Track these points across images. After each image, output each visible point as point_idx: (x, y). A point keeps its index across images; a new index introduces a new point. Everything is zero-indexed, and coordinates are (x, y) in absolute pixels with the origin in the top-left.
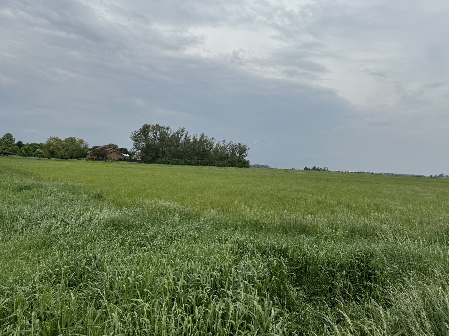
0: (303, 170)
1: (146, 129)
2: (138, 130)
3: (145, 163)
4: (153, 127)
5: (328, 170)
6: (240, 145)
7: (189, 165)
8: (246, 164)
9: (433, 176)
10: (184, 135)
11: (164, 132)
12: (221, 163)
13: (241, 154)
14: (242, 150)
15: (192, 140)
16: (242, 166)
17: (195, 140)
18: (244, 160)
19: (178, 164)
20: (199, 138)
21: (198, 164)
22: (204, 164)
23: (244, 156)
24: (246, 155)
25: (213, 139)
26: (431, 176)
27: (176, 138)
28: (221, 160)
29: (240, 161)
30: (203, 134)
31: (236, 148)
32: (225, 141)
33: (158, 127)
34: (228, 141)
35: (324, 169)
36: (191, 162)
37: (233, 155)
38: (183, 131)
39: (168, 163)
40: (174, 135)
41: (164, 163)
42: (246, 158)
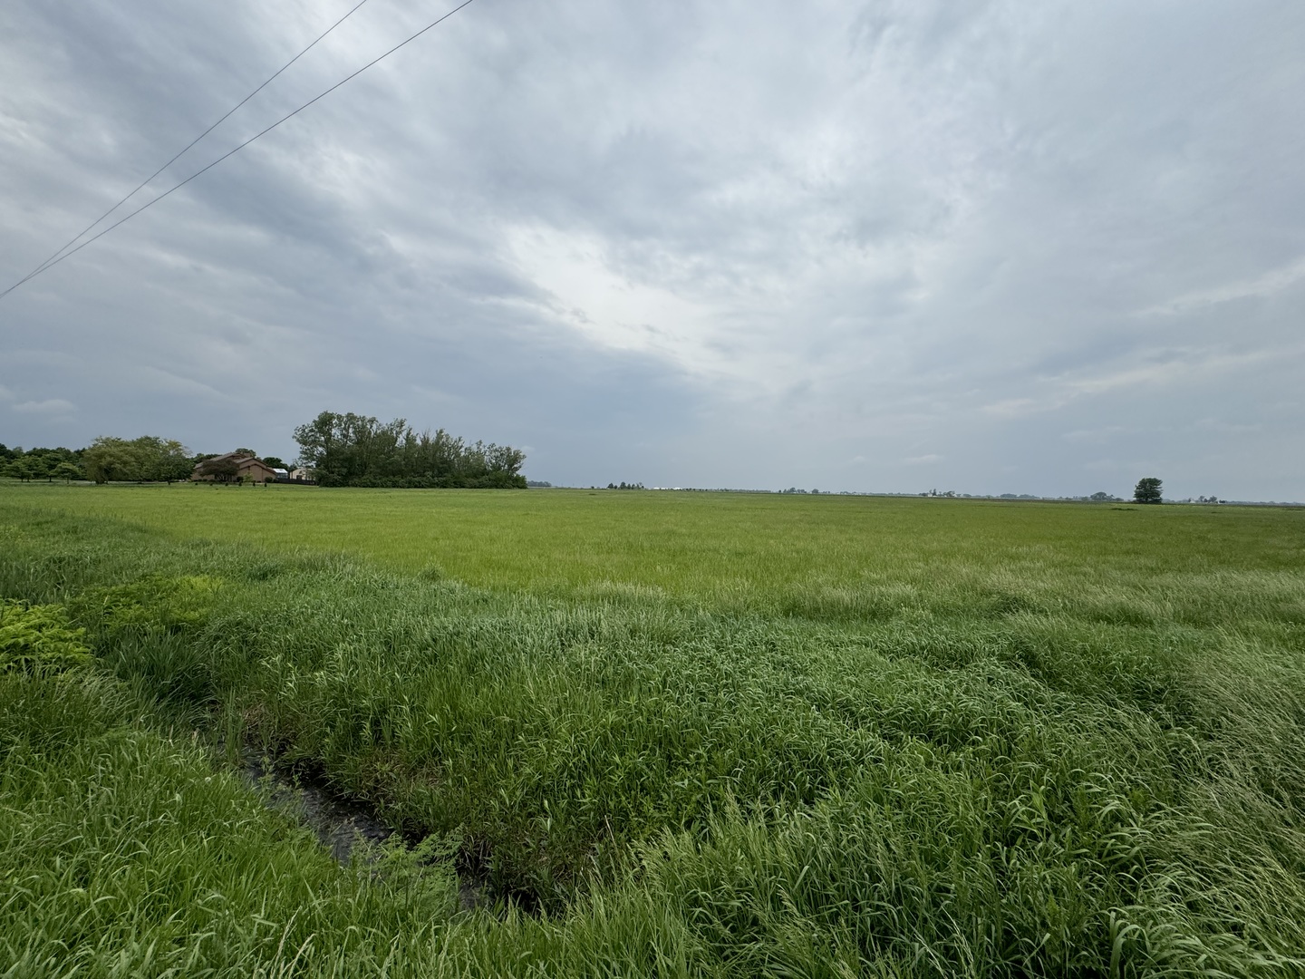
1: (325, 422)
2: (311, 423)
3: (327, 486)
4: (339, 417)
6: (508, 449)
7: (416, 487)
8: (520, 483)
10: (404, 433)
11: (364, 427)
12: (475, 481)
13: (510, 466)
14: (513, 459)
15: (419, 442)
16: (514, 486)
17: (425, 441)
18: (517, 475)
19: (394, 487)
20: (432, 438)
21: (432, 485)
22: (444, 485)
23: (517, 469)
24: (520, 467)
25: (460, 440)
27: (387, 438)
28: (475, 476)
29: (510, 478)
30: (441, 432)
31: (502, 455)
32: (481, 442)
33: (351, 417)
34: (487, 443)
36: (419, 482)
37: (497, 468)
38: (401, 424)
39: (374, 485)
40: (384, 433)
41: (365, 486)
42: (520, 473)
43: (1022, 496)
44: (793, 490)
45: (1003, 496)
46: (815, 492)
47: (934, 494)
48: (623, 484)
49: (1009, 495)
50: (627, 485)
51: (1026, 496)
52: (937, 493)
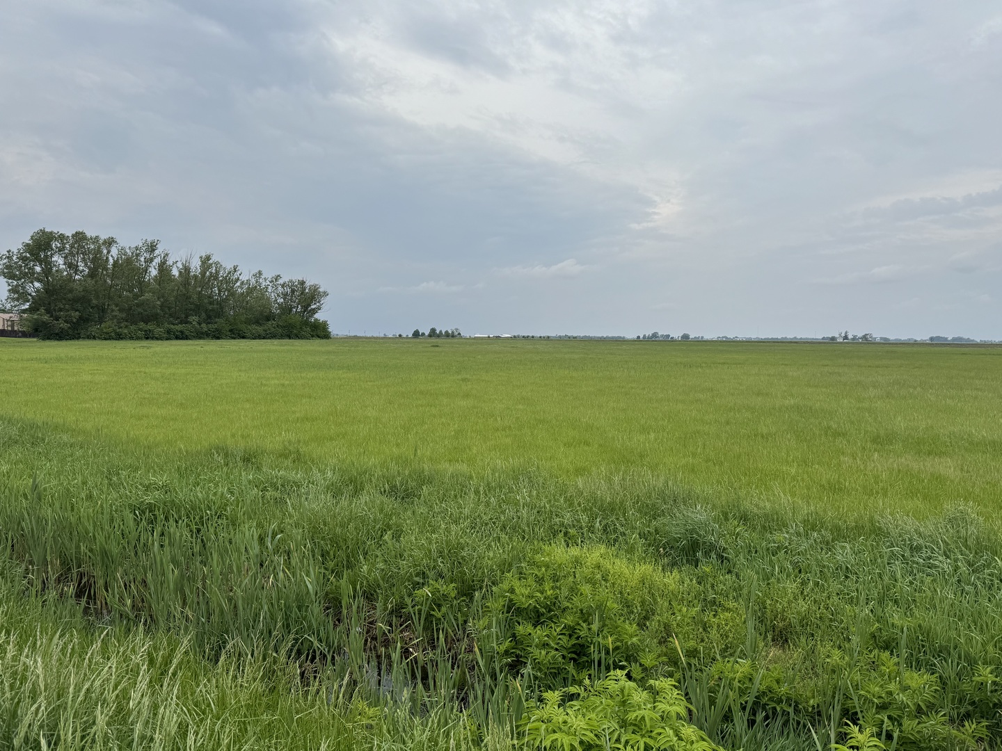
0: (410, 336)
1: (41, 245)
2: (20, 247)
3: (48, 339)
4: (62, 237)
5: (459, 334)
6: (302, 283)
7: (177, 338)
8: (320, 331)
9: (641, 337)
10: (157, 261)
11: (99, 251)
12: (260, 329)
13: (306, 308)
14: (307, 297)
15: (175, 272)
16: (313, 336)
17: (187, 269)
18: (316, 320)
19: (147, 338)
20: (196, 266)
21: (200, 335)
22: (217, 335)
23: (314, 311)
24: (319, 308)
25: (235, 269)
26: (639, 337)
27: (129, 268)
28: (257, 322)
29: (306, 323)
30: (208, 258)
31: (293, 291)
32: (260, 273)
33: (80, 237)
34: (268, 274)
35: (453, 332)
36: (182, 332)
37: (286, 309)
38: (152, 248)
39: (119, 337)
40: (129, 261)
41: (107, 337)
42: (320, 316)
43: (954, 339)
44: (655, 335)
45: (932, 339)
46: (685, 337)
47: (846, 337)
48: (433, 330)
49: (938, 338)
50: (438, 332)
51: (960, 339)
52: (850, 337)
